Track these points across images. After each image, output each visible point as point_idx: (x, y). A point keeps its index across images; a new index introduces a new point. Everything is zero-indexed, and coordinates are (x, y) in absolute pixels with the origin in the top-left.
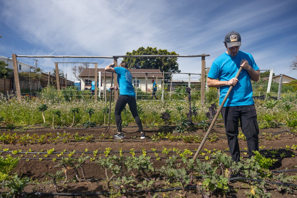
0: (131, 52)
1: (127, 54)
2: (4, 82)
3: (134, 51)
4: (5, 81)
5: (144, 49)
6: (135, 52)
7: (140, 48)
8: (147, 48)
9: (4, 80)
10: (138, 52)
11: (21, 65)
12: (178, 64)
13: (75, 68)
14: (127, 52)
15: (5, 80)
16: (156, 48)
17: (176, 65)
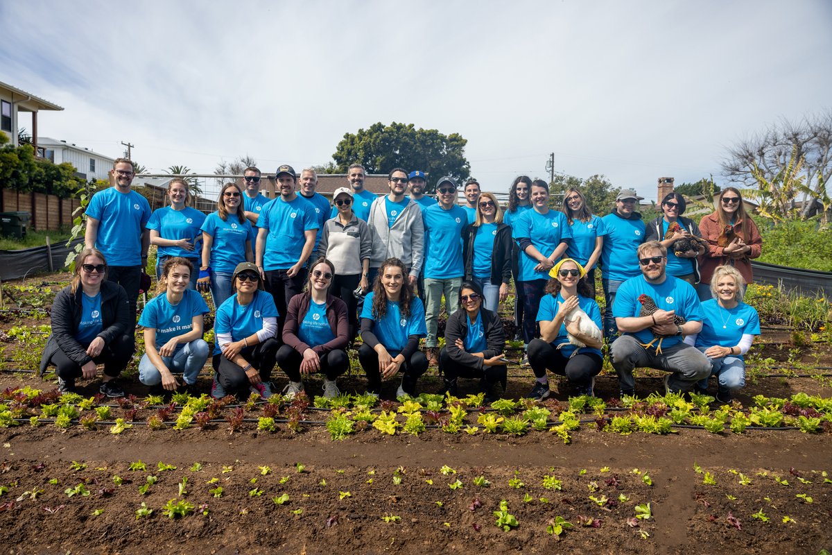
0: (356, 133)
1: (344, 137)
2: (70, 205)
3: (360, 131)
4: (72, 204)
5: (383, 127)
6: (364, 135)
7: (374, 125)
8: (392, 126)
9: (70, 202)
10: (370, 133)
11: (94, 161)
12: (468, 163)
13: (223, 171)
14: (345, 134)
15: (72, 201)
16: (413, 125)
17: (464, 167)
